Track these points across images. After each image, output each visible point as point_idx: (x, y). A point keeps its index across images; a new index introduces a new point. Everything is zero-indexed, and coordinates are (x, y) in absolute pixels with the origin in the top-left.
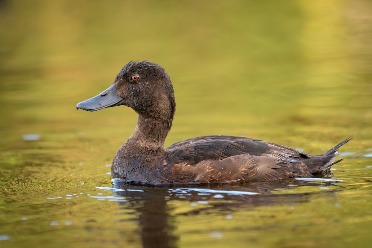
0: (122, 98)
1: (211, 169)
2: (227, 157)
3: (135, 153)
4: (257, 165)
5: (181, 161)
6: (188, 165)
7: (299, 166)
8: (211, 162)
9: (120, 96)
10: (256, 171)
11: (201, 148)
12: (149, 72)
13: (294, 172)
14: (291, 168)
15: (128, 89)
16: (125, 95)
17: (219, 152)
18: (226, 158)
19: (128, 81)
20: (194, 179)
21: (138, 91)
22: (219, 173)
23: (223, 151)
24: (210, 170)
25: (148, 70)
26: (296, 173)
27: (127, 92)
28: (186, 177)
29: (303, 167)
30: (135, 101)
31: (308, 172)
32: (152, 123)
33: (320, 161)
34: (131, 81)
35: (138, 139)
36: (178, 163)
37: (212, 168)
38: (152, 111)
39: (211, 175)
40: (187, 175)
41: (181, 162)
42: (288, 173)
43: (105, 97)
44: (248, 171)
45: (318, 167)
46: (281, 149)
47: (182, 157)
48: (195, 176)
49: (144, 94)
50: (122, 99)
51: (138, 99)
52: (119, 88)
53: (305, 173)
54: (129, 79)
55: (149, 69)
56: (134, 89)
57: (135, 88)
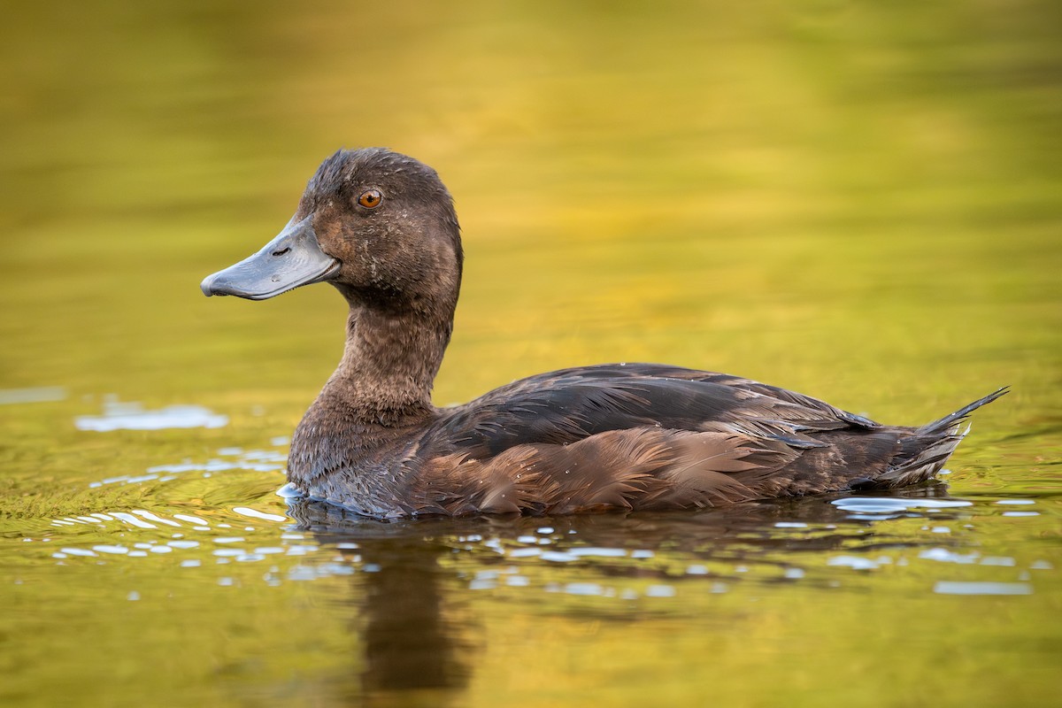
0: (333, 258)
1: (530, 472)
2: (588, 434)
3: (335, 423)
4: (675, 463)
5: (455, 446)
6: (470, 462)
7: (820, 459)
8: (536, 451)
9: (328, 254)
10: (667, 481)
11: (518, 409)
12: (406, 180)
13: (797, 479)
14: (790, 465)
15: (351, 233)
16: (343, 248)
17: (565, 420)
18: (584, 437)
19: (349, 208)
20: (480, 504)
21: (383, 236)
22: (555, 486)
23: (579, 416)
24: (527, 477)
25: (404, 175)
26: (803, 482)
27: (349, 239)
28: (457, 496)
29: (830, 461)
30: (373, 266)
31: (841, 479)
32: (410, 333)
33: (894, 448)
34: (358, 208)
35: (351, 380)
36: (444, 454)
37: (534, 471)
38: (418, 297)
39: (529, 492)
40: (463, 490)
41: (454, 451)
42: (778, 483)
43: (286, 256)
44: (641, 481)
45: (879, 466)
46: (777, 406)
47: (458, 437)
48: (482, 495)
49: (401, 248)
50: (333, 260)
51: (383, 260)
52: (324, 231)
53: (832, 482)
54: (354, 201)
55: (405, 171)
56: (371, 231)
57: (376, 228)
